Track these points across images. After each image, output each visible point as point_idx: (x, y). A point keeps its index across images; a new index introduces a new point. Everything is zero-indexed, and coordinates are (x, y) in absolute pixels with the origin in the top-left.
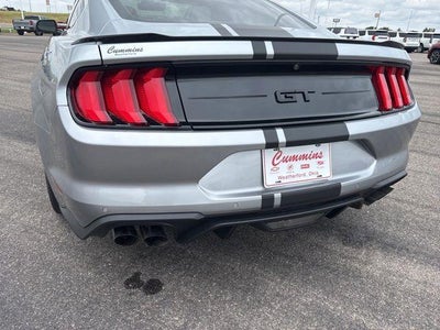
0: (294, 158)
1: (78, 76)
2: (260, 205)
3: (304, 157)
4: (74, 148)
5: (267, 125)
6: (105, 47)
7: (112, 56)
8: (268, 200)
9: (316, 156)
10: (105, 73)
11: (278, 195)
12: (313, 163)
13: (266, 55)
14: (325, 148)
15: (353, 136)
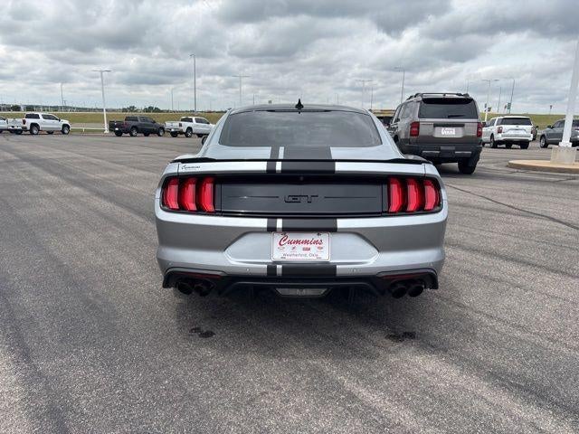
0: (298, 242)
1: (167, 182)
2: (266, 272)
3: (306, 242)
4: (161, 224)
5: (272, 216)
6: (182, 165)
7: (184, 171)
8: (271, 268)
9: (316, 242)
10: (182, 180)
11: (279, 267)
12: (313, 247)
13: (275, 171)
14: (324, 237)
15: (341, 229)
